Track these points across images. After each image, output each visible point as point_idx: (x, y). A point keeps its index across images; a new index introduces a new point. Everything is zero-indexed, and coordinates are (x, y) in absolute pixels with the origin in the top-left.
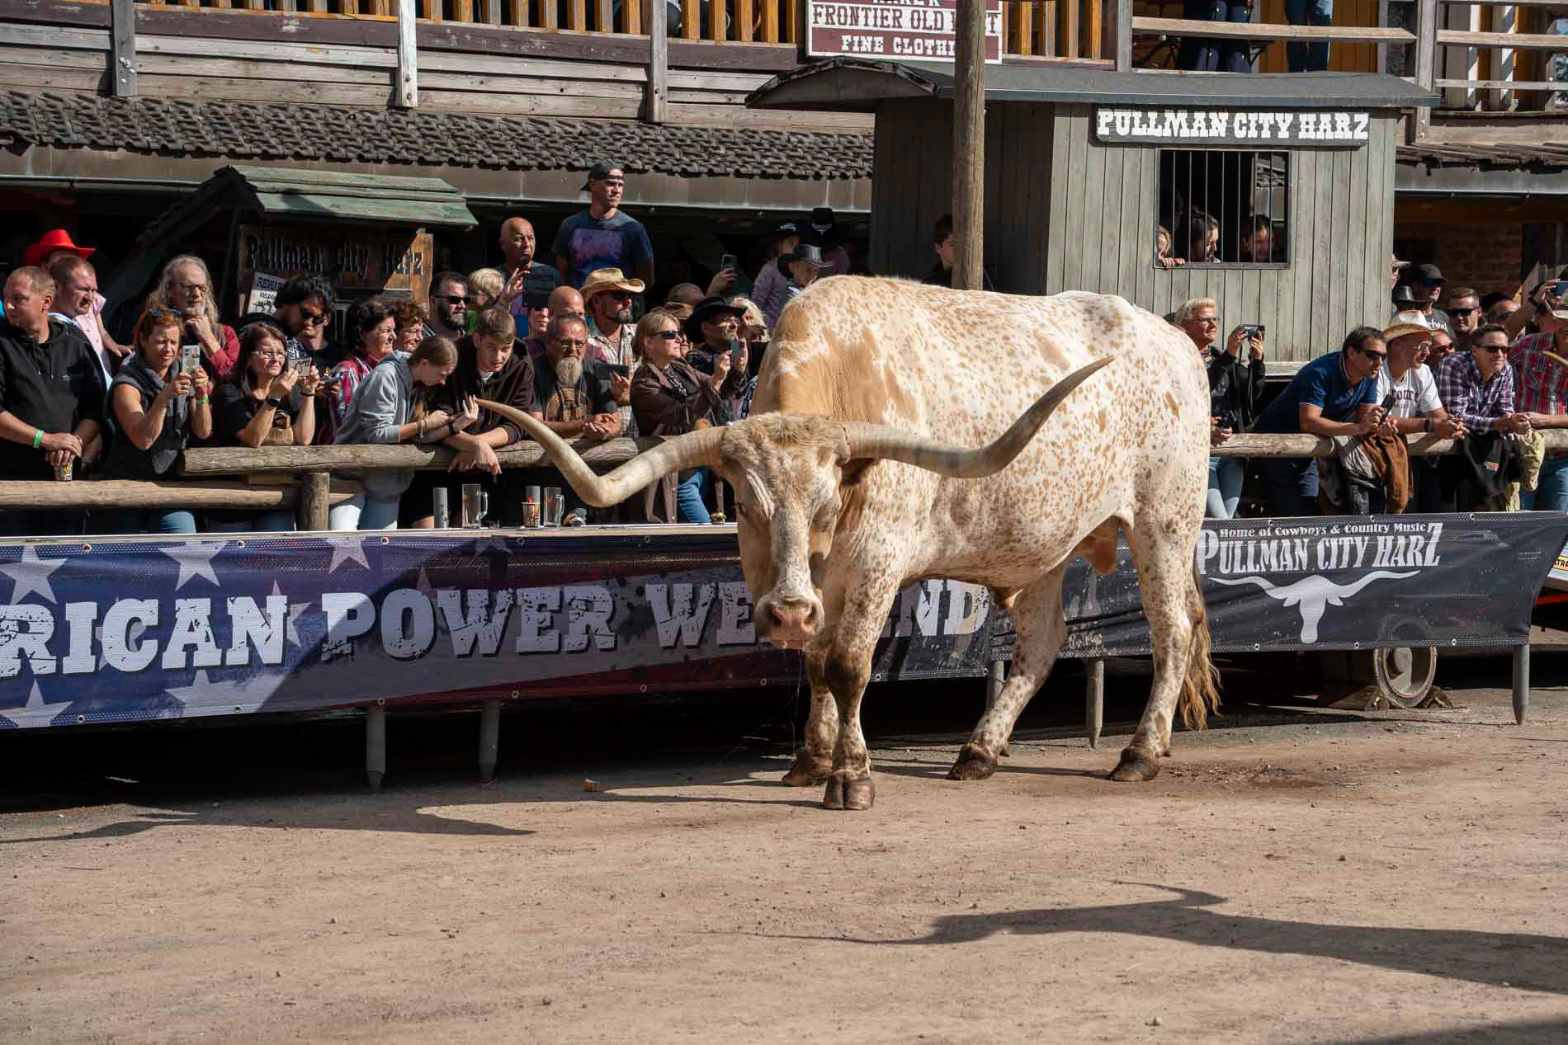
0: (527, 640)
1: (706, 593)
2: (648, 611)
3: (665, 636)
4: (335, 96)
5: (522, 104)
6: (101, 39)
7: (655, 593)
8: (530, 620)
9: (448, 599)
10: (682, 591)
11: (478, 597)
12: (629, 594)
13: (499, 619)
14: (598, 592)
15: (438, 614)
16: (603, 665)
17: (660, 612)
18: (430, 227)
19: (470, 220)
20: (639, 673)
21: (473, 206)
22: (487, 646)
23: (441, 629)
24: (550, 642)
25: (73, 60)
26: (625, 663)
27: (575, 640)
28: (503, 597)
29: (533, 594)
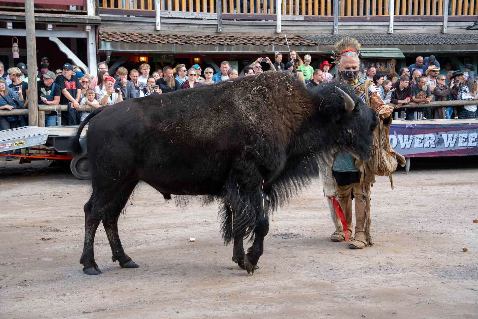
0: (416, 145)
1: (456, 136)
2: (443, 139)
3: (446, 145)
4: (376, 32)
5: (415, 31)
6: (331, 24)
7: (444, 136)
8: (417, 141)
9: (400, 137)
10: (450, 135)
11: (406, 136)
12: (439, 136)
13: (410, 141)
14: (432, 136)
15: (398, 140)
16: (433, 150)
17: (445, 140)
18: (395, 58)
19: (404, 57)
20: (441, 152)
21: (405, 54)
22: (408, 146)
23: (398, 143)
24: (421, 145)
25: (327, 28)
26: (437, 150)
27: (427, 145)
28: (411, 137)
29: (418, 136)
